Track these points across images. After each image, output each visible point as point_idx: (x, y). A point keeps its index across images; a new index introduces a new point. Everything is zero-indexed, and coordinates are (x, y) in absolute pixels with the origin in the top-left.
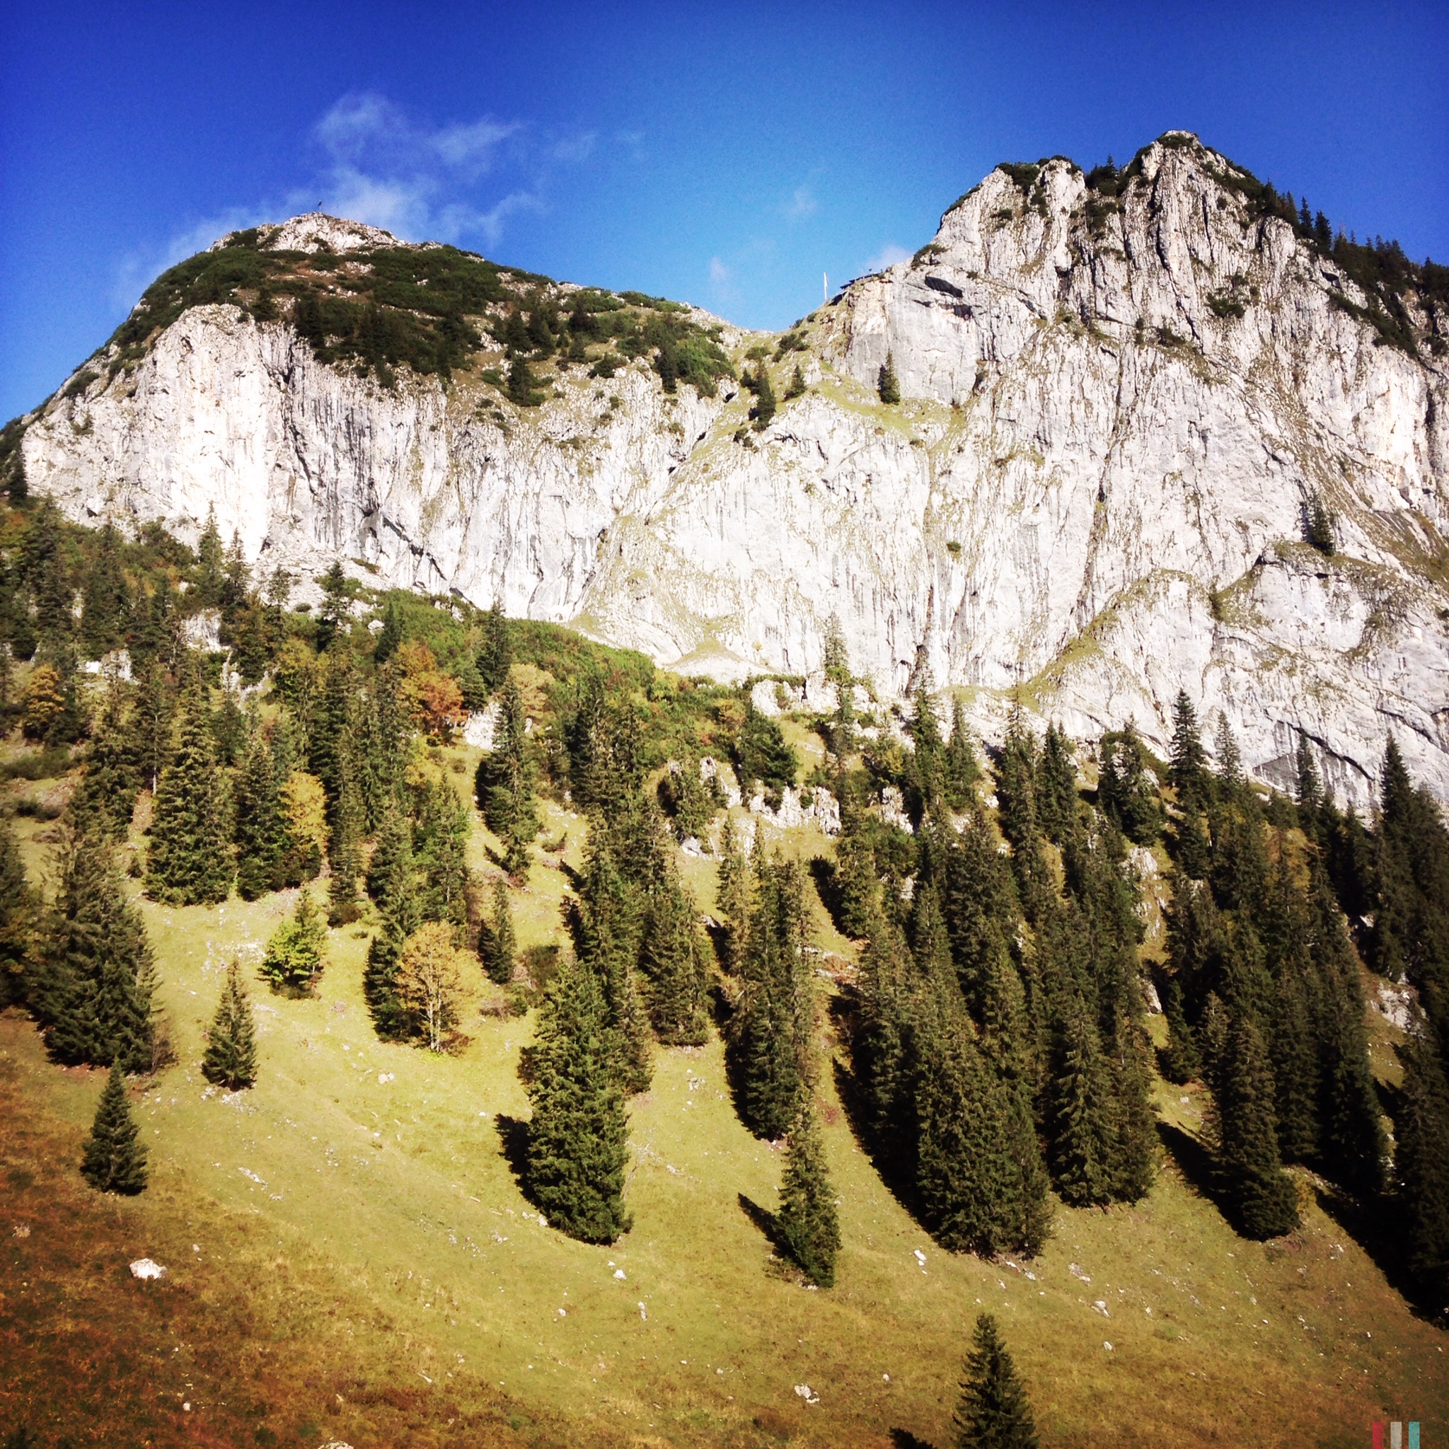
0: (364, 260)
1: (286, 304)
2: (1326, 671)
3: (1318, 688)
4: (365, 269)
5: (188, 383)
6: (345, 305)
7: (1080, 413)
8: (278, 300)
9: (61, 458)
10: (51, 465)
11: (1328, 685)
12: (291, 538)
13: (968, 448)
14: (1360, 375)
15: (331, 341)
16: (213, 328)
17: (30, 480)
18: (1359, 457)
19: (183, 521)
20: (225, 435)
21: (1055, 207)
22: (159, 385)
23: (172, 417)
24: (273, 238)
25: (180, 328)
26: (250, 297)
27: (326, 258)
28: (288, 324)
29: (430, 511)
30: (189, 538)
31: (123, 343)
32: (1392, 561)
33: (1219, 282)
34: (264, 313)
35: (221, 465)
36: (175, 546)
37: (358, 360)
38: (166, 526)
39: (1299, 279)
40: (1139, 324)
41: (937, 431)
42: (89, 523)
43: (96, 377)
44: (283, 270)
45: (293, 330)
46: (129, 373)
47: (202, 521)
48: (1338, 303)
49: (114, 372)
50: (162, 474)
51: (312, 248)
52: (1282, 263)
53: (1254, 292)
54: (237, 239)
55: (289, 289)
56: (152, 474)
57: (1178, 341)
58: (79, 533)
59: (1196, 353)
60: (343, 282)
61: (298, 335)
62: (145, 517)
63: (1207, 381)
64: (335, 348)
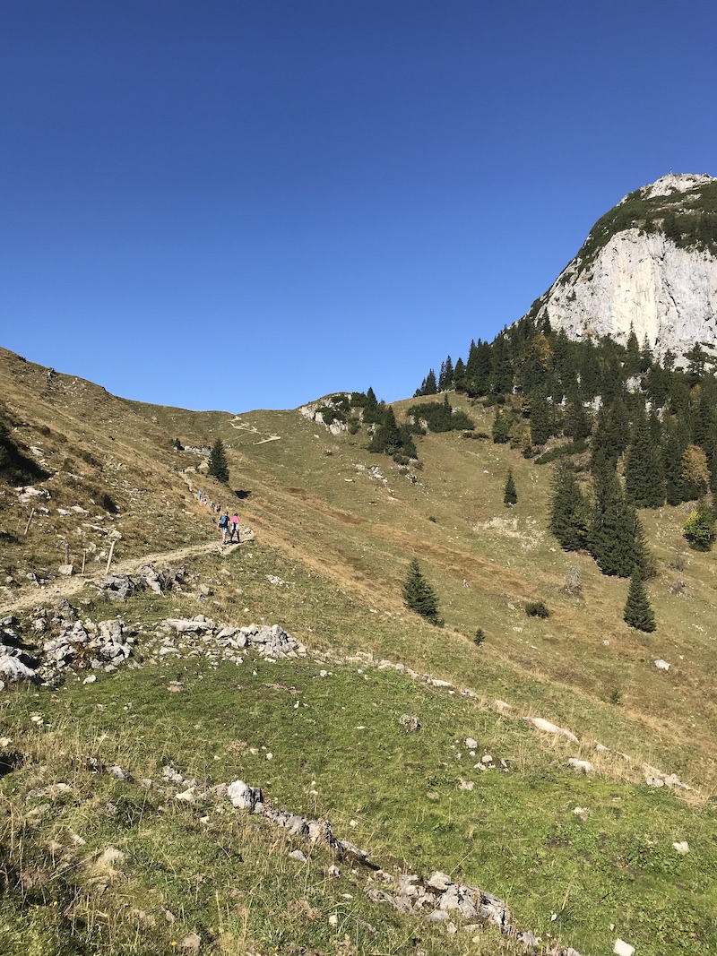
0: (696, 192)
1: (659, 222)
4: (697, 197)
5: (617, 270)
6: (690, 215)
8: (655, 221)
9: (563, 313)
10: (559, 317)
12: (670, 336)
15: (684, 236)
16: (627, 241)
17: (552, 325)
19: (619, 334)
20: (635, 291)
22: (604, 273)
23: (611, 286)
24: (649, 192)
25: (611, 244)
26: (642, 223)
27: (677, 195)
28: (661, 232)
30: (622, 342)
31: (583, 257)
34: (649, 229)
35: (634, 306)
36: (616, 345)
37: (699, 243)
38: (611, 337)
42: (579, 340)
43: (573, 274)
44: (656, 206)
45: (663, 235)
46: (588, 270)
47: (628, 333)
49: (580, 271)
50: (607, 314)
51: (669, 192)
54: (631, 197)
55: (659, 215)
56: (604, 315)
58: (574, 344)
60: (687, 206)
61: (666, 237)
62: (602, 334)
64: (686, 239)
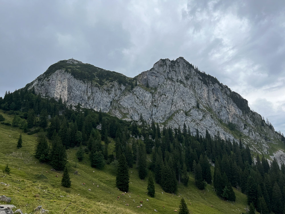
0: (79, 65)
2: (198, 122)
3: (197, 124)
6: (77, 70)
7: (170, 89)
11: (198, 124)
13: (157, 93)
14: (202, 87)
16: (61, 73)
17: (35, 92)
18: (201, 97)
19: (56, 98)
20: (62, 87)
21: (167, 65)
23: (55, 84)
25: (56, 72)
27: (74, 65)
29: (89, 98)
30: (57, 100)
32: (206, 109)
33: (186, 75)
34: (67, 71)
36: (55, 101)
37: (80, 78)
38: (54, 98)
39: (195, 75)
40: (177, 79)
41: (153, 91)
42: (44, 98)
44: (68, 66)
45: (70, 74)
47: (59, 98)
48: (199, 79)
52: (193, 73)
53: (190, 77)
55: (69, 68)
56: (52, 92)
57: (182, 82)
58: (42, 99)
59: (184, 83)
60: (76, 68)
62: (51, 97)
63: (185, 87)
64: (76, 76)
